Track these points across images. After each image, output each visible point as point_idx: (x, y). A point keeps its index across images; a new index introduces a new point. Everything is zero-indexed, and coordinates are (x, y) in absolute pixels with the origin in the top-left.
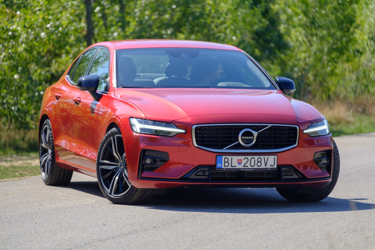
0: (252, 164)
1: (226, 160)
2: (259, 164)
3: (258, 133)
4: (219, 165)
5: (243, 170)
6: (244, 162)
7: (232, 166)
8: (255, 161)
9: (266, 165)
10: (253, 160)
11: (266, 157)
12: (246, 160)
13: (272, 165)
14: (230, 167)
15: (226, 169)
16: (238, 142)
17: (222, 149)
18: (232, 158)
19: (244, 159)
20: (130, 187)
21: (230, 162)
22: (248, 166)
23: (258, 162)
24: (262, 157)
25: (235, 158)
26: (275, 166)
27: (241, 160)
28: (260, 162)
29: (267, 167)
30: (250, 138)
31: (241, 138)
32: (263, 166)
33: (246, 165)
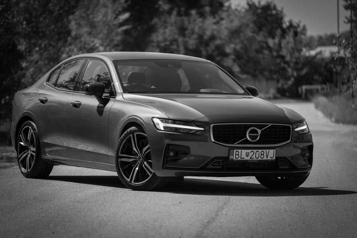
0: (257, 157)
1: (237, 153)
2: (262, 156)
3: (262, 131)
4: (231, 157)
5: (250, 161)
6: (251, 154)
7: (241, 158)
8: (259, 153)
9: (267, 157)
10: (257, 153)
11: (268, 151)
12: (252, 153)
13: (272, 157)
14: (239, 159)
15: (236, 160)
16: (246, 138)
17: (233, 144)
18: (241, 151)
19: (251, 152)
20: (151, 176)
21: (240, 154)
22: (253, 158)
23: (262, 154)
24: (265, 151)
25: (244, 152)
26: (274, 158)
27: (249, 153)
28: (263, 155)
29: (268, 159)
30: (255, 135)
31: (249, 135)
32: (265, 158)
33: (252, 157)
